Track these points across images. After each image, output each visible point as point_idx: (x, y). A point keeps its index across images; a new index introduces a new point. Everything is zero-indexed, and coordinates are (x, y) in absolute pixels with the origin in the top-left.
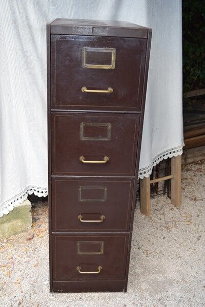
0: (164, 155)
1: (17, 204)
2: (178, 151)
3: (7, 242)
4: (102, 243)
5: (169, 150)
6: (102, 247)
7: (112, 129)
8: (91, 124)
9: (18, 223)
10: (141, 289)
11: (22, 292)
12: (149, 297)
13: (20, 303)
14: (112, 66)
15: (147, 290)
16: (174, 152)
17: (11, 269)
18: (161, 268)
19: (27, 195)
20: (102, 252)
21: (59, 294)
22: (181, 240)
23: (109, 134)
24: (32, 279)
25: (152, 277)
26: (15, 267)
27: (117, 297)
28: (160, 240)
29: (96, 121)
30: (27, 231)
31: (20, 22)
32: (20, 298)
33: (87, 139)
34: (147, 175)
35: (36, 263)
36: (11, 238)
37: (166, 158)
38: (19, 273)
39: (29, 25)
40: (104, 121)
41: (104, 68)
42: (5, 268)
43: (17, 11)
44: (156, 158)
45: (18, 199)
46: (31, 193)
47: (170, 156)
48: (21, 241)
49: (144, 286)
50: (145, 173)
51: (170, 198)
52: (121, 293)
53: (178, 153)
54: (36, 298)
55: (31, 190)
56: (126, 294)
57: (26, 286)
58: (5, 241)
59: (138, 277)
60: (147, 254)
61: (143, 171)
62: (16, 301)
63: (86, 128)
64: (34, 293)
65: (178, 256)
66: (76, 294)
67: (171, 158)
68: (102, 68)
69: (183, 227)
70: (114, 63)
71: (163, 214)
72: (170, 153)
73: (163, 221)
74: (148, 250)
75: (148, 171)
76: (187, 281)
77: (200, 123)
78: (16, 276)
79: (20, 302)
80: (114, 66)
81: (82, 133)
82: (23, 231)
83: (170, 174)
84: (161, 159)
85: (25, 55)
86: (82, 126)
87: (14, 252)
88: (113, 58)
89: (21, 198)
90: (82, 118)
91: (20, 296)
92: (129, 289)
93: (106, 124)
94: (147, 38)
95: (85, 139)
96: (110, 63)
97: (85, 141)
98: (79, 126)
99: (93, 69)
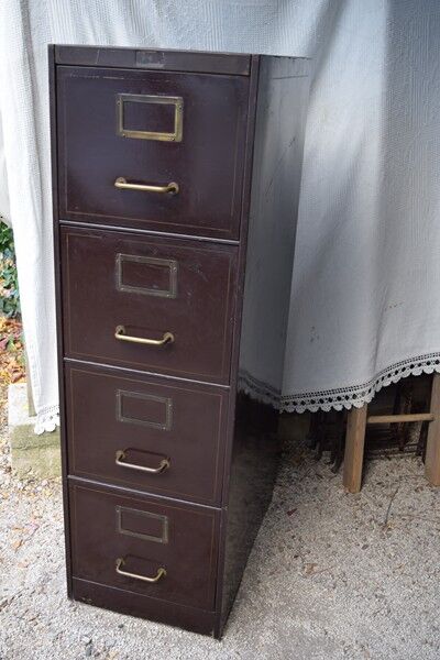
0: (412, 367)
3: (48, 485)
4: (166, 520)
6: (166, 528)
7: (179, 275)
8: (137, 258)
11: (22, 584)
13: (4, 604)
14: (177, 135)
16: (438, 362)
17: (25, 538)
18: (324, 609)
20: (166, 539)
21: (86, 607)
23: (174, 284)
24: (52, 565)
25: (297, 623)
26: (36, 535)
28: (354, 549)
29: (147, 253)
32: (11, 595)
33: (130, 291)
34: (360, 403)
37: (417, 372)
38: (37, 548)
40: (161, 255)
41: (160, 139)
42: (18, 533)
44: (389, 368)
47: (429, 370)
49: (267, 638)
50: (354, 397)
54: (40, 602)
56: (220, 644)
58: (45, 482)
59: (264, 615)
60: (309, 573)
61: (352, 393)
63: (127, 266)
65: (379, 592)
66: (116, 615)
67: (429, 375)
68: (155, 138)
69: (423, 532)
70: (181, 130)
71: (392, 496)
72: (428, 363)
73: (383, 510)
74: (316, 565)
75: (363, 394)
76: (371, 651)
78: (28, 552)
80: (181, 135)
81: (119, 275)
84: (406, 374)
86: (118, 261)
88: (178, 118)
90: (119, 244)
91: (13, 591)
92: (230, 637)
93: (167, 262)
94: (249, 76)
95: (126, 290)
96: (171, 130)
97: (125, 293)
98: (114, 260)
99: (137, 139)
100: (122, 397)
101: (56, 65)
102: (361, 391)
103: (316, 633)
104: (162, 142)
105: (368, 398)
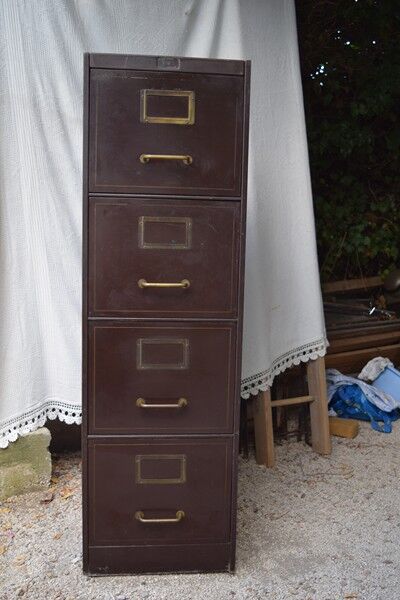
0: (293, 357)
1: (25, 431)
2: (317, 349)
4: (183, 458)
5: (302, 347)
6: (184, 466)
7: (193, 229)
8: (158, 219)
9: (25, 470)
10: (263, 569)
11: (27, 577)
12: (279, 580)
13: (22, 593)
14: (190, 120)
15: (275, 571)
16: (311, 351)
18: (300, 538)
19: (45, 419)
20: (183, 478)
21: (102, 577)
22: (336, 498)
23: (189, 237)
24: (49, 557)
25: (284, 551)
26: (16, 541)
27: (218, 582)
28: (295, 499)
29: (166, 214)
30: (41, 490)
31: (43, 104)
32: (23, 585)
33: (151, 247)
34: (265, 387)
35: (56, 533)
36: (10, 499)
37: (297, 362)
39: (59, 111)
41: (177, 122)
43: (39, 86)
44: (278, 359)
45: (26, 423)
46: (52, 416)
47: (305, 359)
48: (28, 504)
49: (269, 565)
50: (260, 382)
51: (311, 445)
52: (223, 575)
53: (318, 352)
55: (54, 410)
57: (36, 568)
59: (257, 552)
60: (272, 519)
61: (257, 380)
62: (15, 590)
63: (149, 226)
64: (51, 578)
66: (135, 577)
67: (305, 364)
68: (173, 122)
69: (338, 481)
70: (193, 115)
71: (299, 465)
72: (304, 353)
73: (299, 474)
74: (273, 514)
75: (267, 379)
77: (355, 327)
78: (17, 553)
79: (22, 591)
80: (193, 119)
81: (142, 235)
82: (33, 490)
83: (307, 394)
84: (290, 364)
85: (49, 159)
86: (142, 223)
87: (14, 519)
88: (191, 106)
89: (33, 420)
90: (142, 208)
91: (22, 582)
92: (241, 570)
93: (183, 220)
94: (243, 76)
95: (148, 247)
96: (185, 115)
97: (147, 250)
98: (137, 223)
99: (158, 124)
100: (144, 345)
101: (90, 68)
102: (264, 376)
103: (303, 554)
104: (178, 125)
105: (270, 383)
